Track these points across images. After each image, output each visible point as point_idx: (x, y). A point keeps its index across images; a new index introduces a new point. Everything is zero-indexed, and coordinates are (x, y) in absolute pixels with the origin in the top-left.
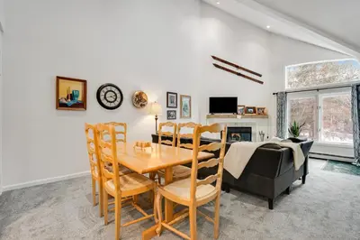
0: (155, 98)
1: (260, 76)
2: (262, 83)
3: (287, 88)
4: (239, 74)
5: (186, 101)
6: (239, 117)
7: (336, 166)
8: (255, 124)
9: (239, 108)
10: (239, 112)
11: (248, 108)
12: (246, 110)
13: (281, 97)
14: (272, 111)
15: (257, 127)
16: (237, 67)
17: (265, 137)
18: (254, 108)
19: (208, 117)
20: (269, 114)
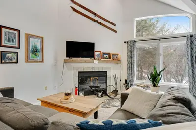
1: (115, 25)
2: (116, 32)
3: (135, 38)
4: (96, 21)
6: (96, 61)
8: (110, 68)
9: (96, 53)
10: (96, 57)
11: (105, 54)
12: (102, 55)
13: (131, 44)
14: (124, 57)
15: (112, 71)
16: (95, 14)
17: (118, 80)
18: (109, 54)
19: (65, 61)
20: (121, 59)
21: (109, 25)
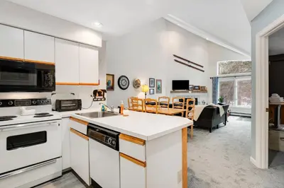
0: (144, 82)
2: (203, 71)
3: (218, 75)
4: (190, 66)
5: (159, 83)
6: (190, 92)
7: (244, 119)
8: (199, 97)
9: (190, 87)
10: (190, 89)
11: (196, 86)
12: (194, 88)
13: (215, 80)
15: (201, 98)
16: (189, 62)
18: (199, 87)
19: (171, 92)
20: (208, 90)
21: (198, 67)
